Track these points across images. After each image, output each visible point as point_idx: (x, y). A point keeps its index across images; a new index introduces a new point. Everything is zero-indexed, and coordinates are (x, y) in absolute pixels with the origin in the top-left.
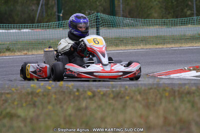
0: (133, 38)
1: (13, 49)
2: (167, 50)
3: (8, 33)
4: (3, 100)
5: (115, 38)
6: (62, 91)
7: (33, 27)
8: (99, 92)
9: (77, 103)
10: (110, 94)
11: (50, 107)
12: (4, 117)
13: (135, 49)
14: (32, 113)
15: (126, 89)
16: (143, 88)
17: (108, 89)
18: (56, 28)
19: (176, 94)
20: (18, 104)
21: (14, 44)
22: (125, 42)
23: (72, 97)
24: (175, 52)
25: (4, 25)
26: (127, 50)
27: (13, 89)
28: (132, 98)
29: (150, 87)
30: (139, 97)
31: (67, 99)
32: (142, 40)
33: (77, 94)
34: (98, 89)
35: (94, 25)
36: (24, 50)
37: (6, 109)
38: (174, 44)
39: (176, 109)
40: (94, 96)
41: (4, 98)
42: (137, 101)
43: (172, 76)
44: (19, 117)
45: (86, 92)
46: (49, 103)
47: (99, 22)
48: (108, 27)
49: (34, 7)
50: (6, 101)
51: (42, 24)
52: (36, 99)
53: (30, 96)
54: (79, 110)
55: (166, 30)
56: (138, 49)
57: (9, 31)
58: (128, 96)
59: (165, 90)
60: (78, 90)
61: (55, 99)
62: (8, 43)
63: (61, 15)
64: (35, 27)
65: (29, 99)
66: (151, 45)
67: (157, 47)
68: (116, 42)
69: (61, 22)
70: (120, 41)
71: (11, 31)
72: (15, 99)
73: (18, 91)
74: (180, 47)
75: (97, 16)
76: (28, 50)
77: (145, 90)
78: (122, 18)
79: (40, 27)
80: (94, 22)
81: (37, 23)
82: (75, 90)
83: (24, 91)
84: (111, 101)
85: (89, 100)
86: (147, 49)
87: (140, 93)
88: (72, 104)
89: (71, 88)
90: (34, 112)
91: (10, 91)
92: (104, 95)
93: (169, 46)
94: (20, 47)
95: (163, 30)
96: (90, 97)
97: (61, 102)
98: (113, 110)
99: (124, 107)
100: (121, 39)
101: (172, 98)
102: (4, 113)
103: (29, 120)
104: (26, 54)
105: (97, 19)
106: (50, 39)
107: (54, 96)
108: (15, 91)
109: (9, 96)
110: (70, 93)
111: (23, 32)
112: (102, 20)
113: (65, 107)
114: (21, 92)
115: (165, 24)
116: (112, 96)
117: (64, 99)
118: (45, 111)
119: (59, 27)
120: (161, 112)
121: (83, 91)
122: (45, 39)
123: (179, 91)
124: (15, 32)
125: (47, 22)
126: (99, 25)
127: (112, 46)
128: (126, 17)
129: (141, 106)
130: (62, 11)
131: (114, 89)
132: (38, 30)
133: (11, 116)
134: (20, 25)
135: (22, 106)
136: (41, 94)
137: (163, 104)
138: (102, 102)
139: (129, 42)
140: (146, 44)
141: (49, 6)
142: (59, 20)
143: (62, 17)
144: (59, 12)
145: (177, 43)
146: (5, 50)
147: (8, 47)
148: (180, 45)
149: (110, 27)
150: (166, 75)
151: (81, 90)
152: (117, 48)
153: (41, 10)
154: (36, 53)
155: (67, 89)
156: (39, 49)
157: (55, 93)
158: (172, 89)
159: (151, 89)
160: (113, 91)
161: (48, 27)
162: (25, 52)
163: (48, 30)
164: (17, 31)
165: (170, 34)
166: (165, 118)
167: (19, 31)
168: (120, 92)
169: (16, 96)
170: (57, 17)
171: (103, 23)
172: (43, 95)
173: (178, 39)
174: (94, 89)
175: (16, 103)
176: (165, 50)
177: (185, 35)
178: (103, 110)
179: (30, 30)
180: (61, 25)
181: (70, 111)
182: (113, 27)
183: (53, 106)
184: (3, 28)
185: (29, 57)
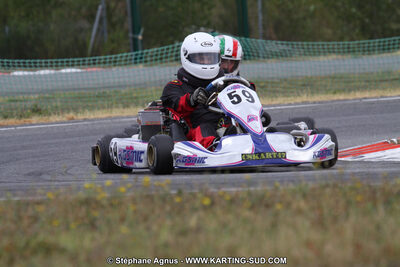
0: (285, 80)
1: (46, 109)
2: (355, 104)
3: (34, 76)
4: (30, 217)
6: (148, 196)
7: (84, 64)
8: (221, 197)
9: (178, 219)
10: (243, 200)
11: (124, 229)
12: (35, 252)
13: (290, 104)
14: (88, 241)
15: (276, 188)
16: (311, 185)
17: (240, 189)
18: (130, 64)
19: (378, 195)
21: (47, 99)
22: (269, 89)
23: (168, 208)
24: (370, 107)
25: (27, 61)
27: (50, 195)
28: (288, 205)
29: (324, 183)
30: (302, 204)
31: (157, 211)
32: (304, 85)
33: (178, 200)
34: (219, 188)
36: (68, 110)
37: (36, 235)
38: (370, 90)
39: (378, 227)
40: (213, 204)
41: (30, 212)
42: (299, 212)
44: (62, 251)
45: (195, 195)
46: (123, 220)
49: (84, 24)
50: (35, 219)
51: (102, 57)
52: (95, 214)
53: (84, 209)
54: (183, 233)
55: (352, 63)
56: (296, 104)
57: (37, 73)
58: (281, 202)
59: (354, 189)
60: (180, 192)
61: (135, 212)
62: (36, 97)
63: (140, 37)
64: (89, 64)
65: (81, 214)
67: (336, 97)
69: (140, 52)
71: (42, 72)
72: (53, 215)
73: (61, 198)
74: (382, 97)
76: (76, 110)
77: (314, 190)
78: (264, 41)
79: (99, 63)
81: (92, 56)
82: (174, 192)
83: (71, 198)
84: (247, 213)
85: (201, 213)
86: (314, 103)
87: (304, 196)
88: (168, 222)
89: (166, 188)
90: (93, 239)
91: (44, 198)
92: (232, 201)
93: (359, 95)
96: (205, 208)
97: (146, 219)
98: (252, 232)
99: (274, 226)
101: (369, 205)
102: (33, 243)
103: (82, 257)
104: (71, 120)
106: (119, 86)
107: (132, 208)
108: (53, 198)
109: (41, 208)
110: (164, 199)
111: (66, 74)
113: (155, 228)
114: (66, 199)
115: (349, 51)
116: (248, 204)
117: (153, 211)
118: (115, 237)
119: (136, 63)
120: (349, 233)
121: (190, 194)
122: (108, 87)
123: (383, 189)
124: (50, 75)
125: (112, 53)
128: (271, 39)
129: (307, 224)
130: (142, 31)
131: (252, 189)
133: (48, 250)
134: (59, 60)
135: (67, 228)
136: (105, 202)
137: (353, 218)
138: (230, 217)
139: (279, 89)
140: (312, 93)
141: (115, 19)
142: (135, 49)
143: (142, 41)
144: (135, 31)
145: (374, 89)
146: (29, 111)
147: (36, 106)
148: (381, 93)
150: (354, 155)
151: (186, 192)
153: (98, 29)
154: (92, 117)
155: (157, 190)
158: (369, 185)
159: (326, 186)
160: (250, 194)
161: (115, 63)
162: (71, 114)
163: (114, 69)
164: (52, 72)
165: (361, 71)
166: (358, 247)
167: (57, 72)
168: (264, 196)
169: (55, 209)
170: (131, 41)
172: (112, 205)
173: (376, 81)
174: (212, 189)
175: (56, 224)
176: (351, 104)
177: (389, 73)
178: (232, 232)
179: (79, 70)
180: (141, 58)
181: (165, 236)
182: (245, 59)
183: (131, 226)
184: (25, 67)
185: (77, 126)
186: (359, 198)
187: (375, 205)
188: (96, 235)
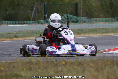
0: (88, 29)
1: (18, 36)
2: (109, 37)
3: (15, 26)
4: (12, 67)
5: (78, 30)
6: (47, 61)
7: (29, 23)
8: (69, 62)
9: (56, 68)
10: (75, 63)
11: (40, 71)
12: (13, 77)
13: (90, 36)
14: (29, 74)
15: (85, 60)
17: (74, 60)
18: (43, 23)
19: (115, 62)
20: (21, 69)
21: (19, 33)
22: (84, 32)
23: (53, 65)
24: (113, 38)
25: (13, 22)
26: (85, 37)
27: (18, 60)
28: (88, 65)
29: (99, 59)
30: (92, 65)
31: (50, 66)
32: (94, 31)
33: (56, 63)
34: (68, 60)
35: (66, 22)
36: (24, 37)
37: (14, 72)
38: (113, 33)
39: (114, 72)
40: (66, 64)
41: (12, 65)
42: (91, 67)
43: (112, 52)
44: (22, 76)
45: (61, 61)
46: (39, 68)
47: (69, 20)
48: (74, 23)
49: (30, 11)
50: (14, 67)
51: (35, 21)
52: (31, 66)
53: (28, 64)
54: (57, 72)
55: (107, 25)
56: (92, 36)
57: (16, 25)
58: (86, 64)
59: (108, 60)
60: (56, 61)
61: (43, 66)
62: (15, 32)
63: (46, 16)
64: (31, 23)
65: (27, 66)
66: (99, 33)
67: (103, 35)
68: (79, 32)
69: (46, 20)
70: (81, 31)
71: (17, 25)
72: (19, 66)
73: (21, 61)
74: (117, 35)
75: (67, 17)
76: (27, 37)
77: (96, 60)
78: (82, 17)
79: (34, 23)
80: (66, 20)
81: (32, 21)
82: (55, 60)
83: (24, 61)
84: (76, 67)
85: (63, 67)
86: (97, 36)
87: (93, 62)
88: (53, 69)
89: (52, 59)
90: (31, 73)
91: (17, 61)
92: (72, 63)
93: (110, 34)
94: (22, 35)
95: (106, 24)
96: (64, 65)
97: (46, 68)
98: (77, 72)
99: (84, 70)
100: (82, 30)
101: (112, 65)
102: (13, 74)
103: (27, 78)
104: (26, 39)
105: (67, 18)
106: (40, 30)
107: (42, 64)
108: (19, 61)
109: (16, 64)
110: (52, 62)
111: (24, 26)
112: (70, 19)
113: (49, 70)
114: (23, 62)
115: (107, 21)
116: (76, 64)
117: (48, 66)
118: (37, 73)
119: (45, 23)
120: (106, 74)
121: (60, 61)
122: (36, 30)
123: (116, 61)
124: (19, 26)
125: (38, 20)
126: (69, 21)
127: (76, 34)
128: (85, 17)
129: (94, 70)
130: (47, 14)
131: (77, 60)
132: (32, 25)
133: (17, 76)
134: (22, 22)
135: (23, 70)
136: (34, 63)
138: (71, 68)
139: (86, 32)
140: (96, 33)
141: (39, 10)
142: (45, 19)
144: (45, 14)
145: (115, 32)
146: (13, 37)
147: (15, 35)
148: (117, 34)
149: (75, 23)
150: (108, 51)
151: (58, 60)
152: (80, 36)
153: (34, 13)
154: (31, 39)
155: (50, 60)
156: (33, 36)
157: (43, 62)
158: (112, 60)
159: (100, 60)
160: (77, 61)
161: (39, 23)
162: (25, 38)
163: (38, 25)
164: (20, 25)
165: (110, 27)
166: (108, 77)
167: (22, 25)
168: (81, 62)
169: (20, 64)
170: (44, 17)
171: (71, 20)
172: (36, 63)
173: (115, 30)
174: (66, 60)
175: (20, 68)
176: (107, 37)
178: (71, 72)
179: (28, 25)
180: (46, 22)
181: (52, 73)
182: (77, 23)
183: (42, 70)
184: (12, 24)
185: (27, 41)
186: (109, 63)
187: (113, 66)
188: (32, 72)
